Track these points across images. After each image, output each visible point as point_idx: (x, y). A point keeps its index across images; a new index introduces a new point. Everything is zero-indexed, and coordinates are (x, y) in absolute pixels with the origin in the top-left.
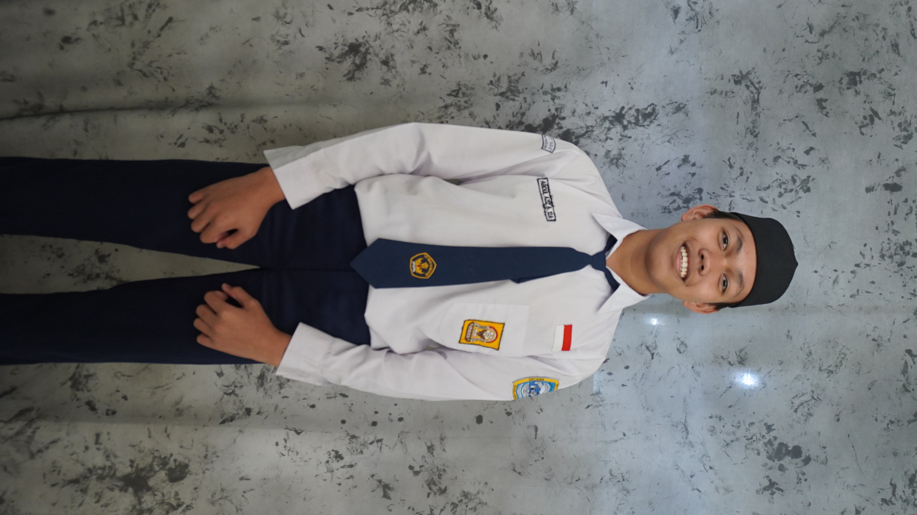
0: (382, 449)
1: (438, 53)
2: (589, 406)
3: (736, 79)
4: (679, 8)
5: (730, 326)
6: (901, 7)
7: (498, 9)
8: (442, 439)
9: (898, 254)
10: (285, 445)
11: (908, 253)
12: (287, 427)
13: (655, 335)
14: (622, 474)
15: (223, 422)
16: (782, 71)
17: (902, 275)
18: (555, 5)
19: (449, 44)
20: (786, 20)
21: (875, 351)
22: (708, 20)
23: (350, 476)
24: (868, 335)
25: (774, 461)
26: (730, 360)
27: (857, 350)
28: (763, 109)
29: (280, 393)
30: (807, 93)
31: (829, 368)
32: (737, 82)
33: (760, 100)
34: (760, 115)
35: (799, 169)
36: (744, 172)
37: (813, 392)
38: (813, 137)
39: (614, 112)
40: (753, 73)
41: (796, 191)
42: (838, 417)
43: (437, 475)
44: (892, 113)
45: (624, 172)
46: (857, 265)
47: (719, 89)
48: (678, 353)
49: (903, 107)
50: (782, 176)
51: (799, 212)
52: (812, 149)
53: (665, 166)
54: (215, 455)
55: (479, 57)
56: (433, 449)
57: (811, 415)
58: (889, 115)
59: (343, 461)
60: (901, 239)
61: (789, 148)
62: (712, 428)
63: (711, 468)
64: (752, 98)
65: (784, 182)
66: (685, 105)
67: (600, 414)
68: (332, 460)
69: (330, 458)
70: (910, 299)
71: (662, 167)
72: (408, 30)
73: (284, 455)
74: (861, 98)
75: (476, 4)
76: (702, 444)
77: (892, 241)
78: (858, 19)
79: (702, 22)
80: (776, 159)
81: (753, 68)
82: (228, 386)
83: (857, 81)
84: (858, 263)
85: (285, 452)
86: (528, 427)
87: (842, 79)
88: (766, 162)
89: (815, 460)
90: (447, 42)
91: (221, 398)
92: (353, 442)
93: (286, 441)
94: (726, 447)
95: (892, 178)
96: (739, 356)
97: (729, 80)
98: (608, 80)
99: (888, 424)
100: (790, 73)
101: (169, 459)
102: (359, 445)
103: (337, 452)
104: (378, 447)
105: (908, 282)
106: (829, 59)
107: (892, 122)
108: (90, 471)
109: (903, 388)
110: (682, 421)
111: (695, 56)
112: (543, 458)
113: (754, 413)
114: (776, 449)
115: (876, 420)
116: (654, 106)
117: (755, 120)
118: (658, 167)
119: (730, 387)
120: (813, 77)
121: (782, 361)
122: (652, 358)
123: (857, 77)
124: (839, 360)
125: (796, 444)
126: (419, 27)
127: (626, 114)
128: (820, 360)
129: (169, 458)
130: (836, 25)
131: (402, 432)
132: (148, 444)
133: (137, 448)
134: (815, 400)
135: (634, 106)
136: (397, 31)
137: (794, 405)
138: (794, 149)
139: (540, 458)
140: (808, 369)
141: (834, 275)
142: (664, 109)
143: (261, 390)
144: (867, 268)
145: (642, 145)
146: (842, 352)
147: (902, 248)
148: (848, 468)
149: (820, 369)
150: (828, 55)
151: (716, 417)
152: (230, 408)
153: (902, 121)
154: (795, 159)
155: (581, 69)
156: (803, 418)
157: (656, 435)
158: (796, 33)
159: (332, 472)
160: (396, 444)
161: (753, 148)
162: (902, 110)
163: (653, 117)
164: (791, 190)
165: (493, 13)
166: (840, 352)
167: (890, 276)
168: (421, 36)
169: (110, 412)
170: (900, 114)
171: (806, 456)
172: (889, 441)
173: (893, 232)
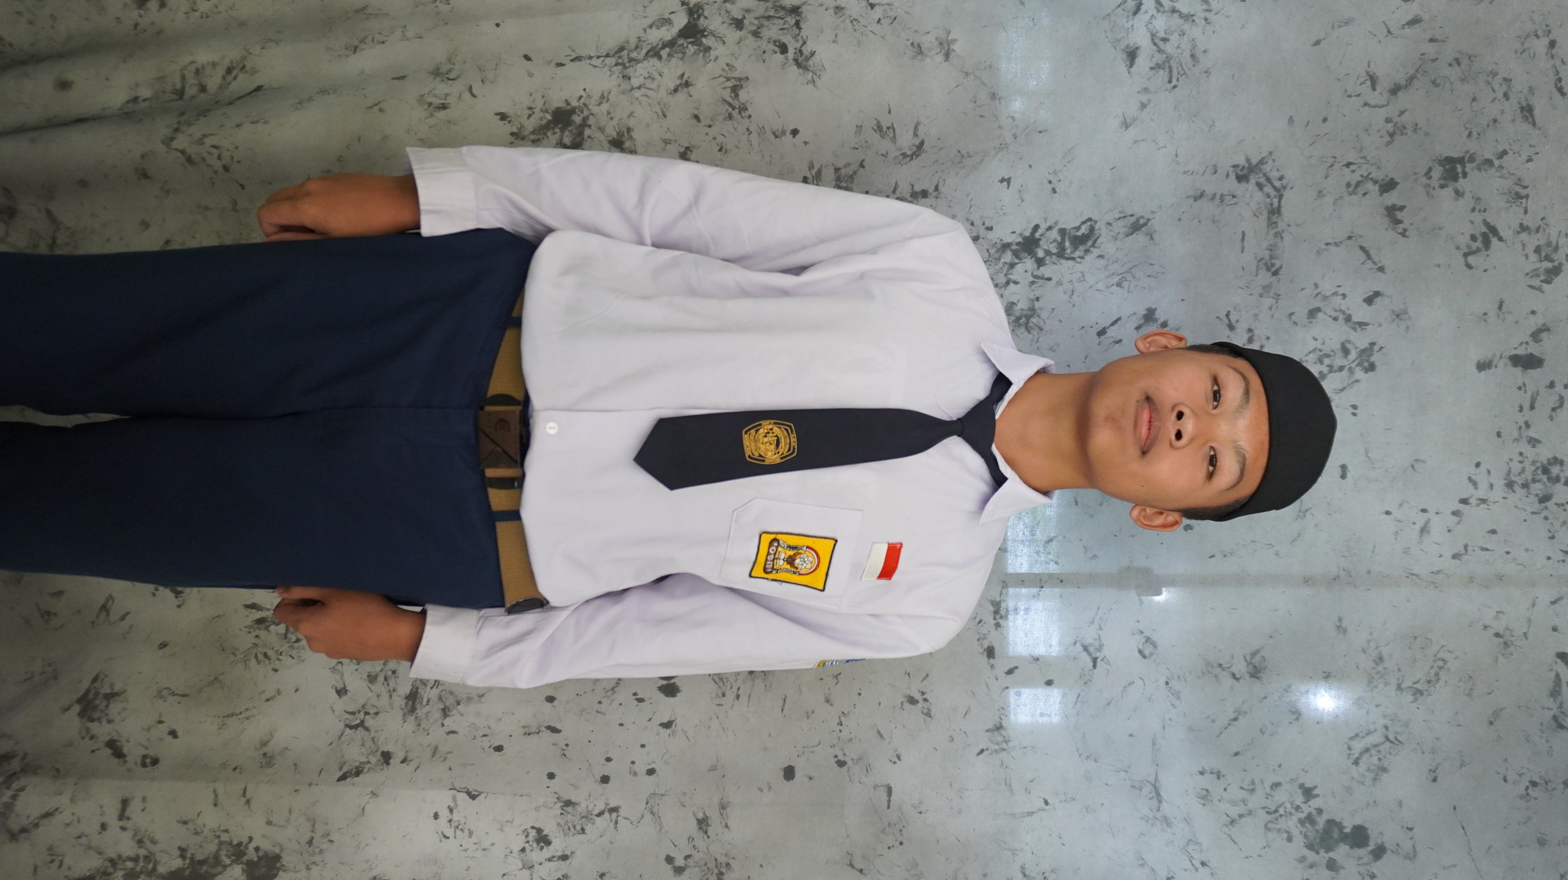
0: (618, 825)
1: (710, 126)
2: (982, 751)
3: (1241, 173)
4: (1137, 48)
5: (1234, 609)
6: (1536, 41)
7: (816, 53)
8: (723, 807)
9: (1539, 481)
10: (449, 819)
11: (1557, 479)
12: (453, 785)
13: (1098, 627)
14: (1043, 873)
15: (343, 778)
16: (1323, 157)
17: (1546, 518)
18: (916, 46)
19: (730, 109)
20: (1328, 67)
21: (1500, 656)
22: (1189, 69)
23: (563, 876)
24: (1485, 627)
25: (1318, 853)
26: (1234, 669)
27: (1466, 654)
28: (1289, 226)
29: (443, 725)
30: (1367, 196)
31: (1415, 686)
32: (1241, 178)
33: (1283, 210)
34: (1284, 235)
35: (1355, 329)
36: (1255, 338)
37: (1386, 728)
38: (1380, 273)
39: (1021, 235)
40: (1270, 162)
41: (1351, 370)
42: (1435, 774)
43: (714, 875)
44: (1523, 228)
45: (1040, 340)
46: (1464, 501)
47: (1209, 190)
48: (1141, 657)
49: (1543, 219)
50: (1323, 344)
51: (1355, 407)
52: (1377, 294)
53: (1112, 328)
54: (327, 839)
55: (784, 133)
56: (708, 825)
57: (1384, 770)
58: (1518, 233)
59: (551, 847)
60: (1544, 454)
61: (1335, 294)
62: (1205, 792)
63: (1203, 864)
64: (1269, 206)
65: (1327, 353)
66: (1149, 220)
67: (1002, 765)
68: (531, 845)
69: (528, 842)
70: (1563, 561)
71: (1107, 330)
72: (659, 86)
73: (448, 838)
74: (1466, 203)
75: (779, 47)
76: (1187, 820)
77: (1527, 457)
78: (1459, 64)
79: (1179, 73)
80: (1313, 313)
81: (1271, 153)
82: (353, 713)
83: (1458, 174)
84: (1464, 497)
85: (449, 832)
86: (876, 787)
87: (1430, 169)
88: (1294, 318)
89: (1393, 852)
90: (727, 107)
91: (341, 733)
92: (569, 813)
93: (451, 811)
94: (1230, 827)
95: (1524, 346)
96: (1251, 663)
97: (1228, 175)
98: (1011, 175)
99: (1527, 788)
100: (1337, 160)
101: (247, 847)
102: (578, 817)
103: (539, 831)
104: (611, 821)
105: (1558, 531)
106: (1406, 134)
107: (1524, 245)
108: (113, 862)
109: (1553, 723)
110: (1149, 780)
111: (1167, 132)
112: (901, 843)
113: (1280, 766)
114: (1321, 831)
115: (1505, 780)
116: (1093, 223)
117: (1275, 245)
118: (1100, 329)
119: (1236, 719)
120: (1379, 168)
121: (1329, 673)
122: (1095, 666)
123: (1458, 165)
124: (1433, 672)
125: (1358, 821)
126: (678, 82)
127: (1042, 238)
128: (1399, 670)
129: (247, 844)
130: (1419, 76)
131: (654, 794)
132: (211, 819)
133: (191, 826)
134: (1391, 742)
135: (1056, 223)
136: (639, 88)
137: (1353, 752)
138: (1344, 296)
139: (897, 843)
140: (1376, 687)
141: (1421, 519)
142: (1110, 228)
143: (411, 719)
144: (1483, 506)
145: (1071, 292)
146: (1438, 656)
147: (1546, 471)
148: (1454, 866)
149: (1399, 688)
150: (1405, 128)
151: (1212, 773)
152: (354, 754)
153: (1542, 242)
154: (1348, 312)
155: (965, 155)
156: (1370, 776)
157: (1102, 804)
158: (1346, 91)
159: (532, 869)
160: (643, 816)
161: (1271, 294)
162: (1541, 223)
163: (1090, 243)
164: (1341, 369)
165: (808, 59)
166: (1436, 656)
167: (1525, 521)
168: (681, 96)
169: (148, 761)
170: (1538, 230)
171: (1377, 843)
172: (1529, 819)
173: (1529, 442)
